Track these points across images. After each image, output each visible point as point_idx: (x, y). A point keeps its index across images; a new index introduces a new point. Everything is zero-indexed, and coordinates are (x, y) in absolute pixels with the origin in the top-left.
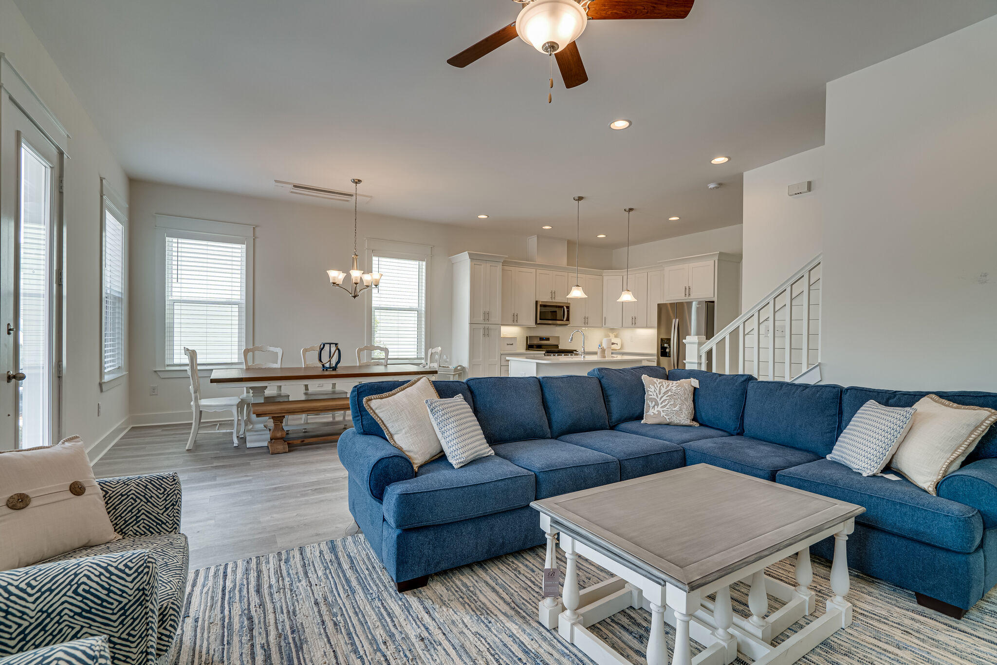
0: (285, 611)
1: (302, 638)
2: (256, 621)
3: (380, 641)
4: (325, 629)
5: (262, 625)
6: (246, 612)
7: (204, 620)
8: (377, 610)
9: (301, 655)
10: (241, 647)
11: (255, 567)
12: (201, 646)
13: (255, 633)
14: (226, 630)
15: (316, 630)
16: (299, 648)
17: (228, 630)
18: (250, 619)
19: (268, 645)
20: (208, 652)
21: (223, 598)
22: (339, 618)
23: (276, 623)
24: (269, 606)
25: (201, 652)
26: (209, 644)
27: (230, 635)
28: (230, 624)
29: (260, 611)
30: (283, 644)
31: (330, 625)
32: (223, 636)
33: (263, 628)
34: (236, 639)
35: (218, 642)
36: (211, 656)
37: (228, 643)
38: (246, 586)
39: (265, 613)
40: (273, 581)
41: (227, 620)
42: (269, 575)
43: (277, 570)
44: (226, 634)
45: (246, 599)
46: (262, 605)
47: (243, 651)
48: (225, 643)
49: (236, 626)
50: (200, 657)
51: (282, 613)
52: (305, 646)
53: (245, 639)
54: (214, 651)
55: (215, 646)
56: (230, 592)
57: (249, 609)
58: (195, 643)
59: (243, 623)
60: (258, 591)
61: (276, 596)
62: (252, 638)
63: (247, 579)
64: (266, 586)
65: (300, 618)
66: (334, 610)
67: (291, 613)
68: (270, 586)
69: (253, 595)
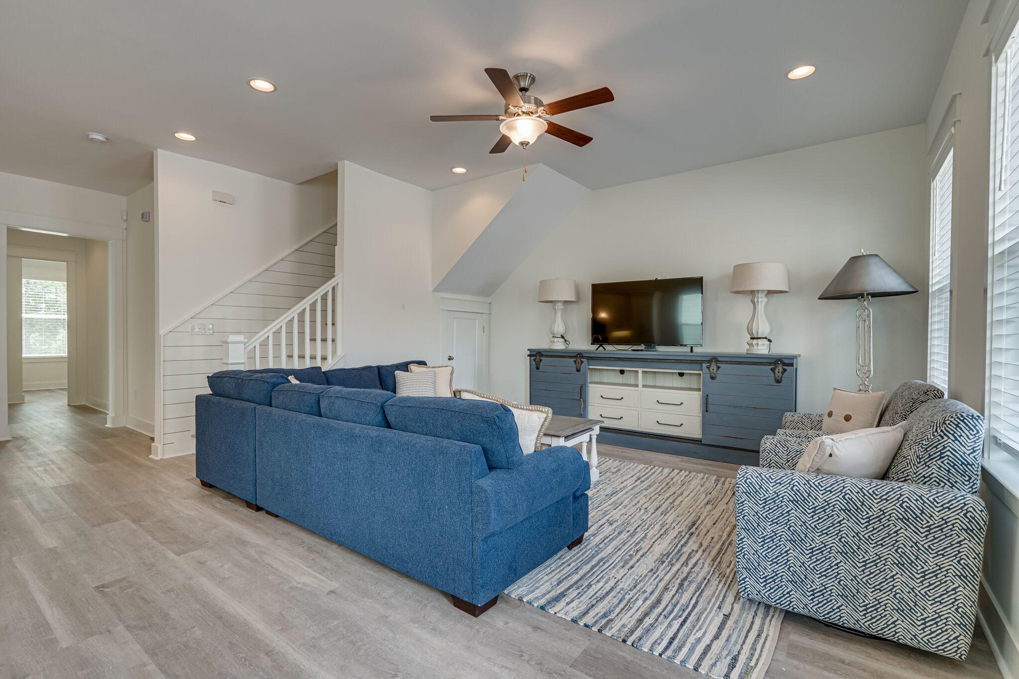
0: (655, 576)
1: (662, 557)
2: (679, 581)
3: (629, 534)
4: (646, 553)
5: (677, 576)
6: (680, 591)
7: (714, 604)
8: (607, 544)
9: (671, 551)
10: (699, 572)
11: (640, 628)
12: (723, 587)
13: (685, 574)
14: (702, 588)
15: (650, 556)
16: (668, 554)
17: (701, 586)
18: (681, 585)
19: (683, 564)
20: (720, 581)
21: (689, 614)
22: (631, 552)
23: (668, 572)
24: (662, 585)
25: (725, 584)
26: (718, 586)
27: (701, 583)
28: (698, 588)
29: (670, 586)
30: (675, 560)
31: (640, 553)
32: (706, 585)
33: (678, 574)
34: (700, 578)
35: (711, 584)
36: (719, 578)
37: (705, 579)
38: (663, 614)
39: (670, 582)
40: (640, 602)
41: (698, 593)
42: (636, 611)
43: (625, 611)
44: (703, 585)
45: (673, 601)
46: (666, 589)
47: (699, 570)
48: (706, 580)
49: (694, 586)
50: (726, 581)
51: (658, 576)
52: (664, 553)
53: (694, 575)
54: (716, 580)
55: (714, 582)
56: (680, 616)
57: (677, 592)
58: (726, 591)
59: (688, 585)
60: (658, 601)
61: (649, 590)
62: (689, 574)
63: (657, 620)
64: (649, 602)
65: (652, 565)
66: (628, 557)
67: (653, 572)
68: (646, 599)
69: (665, 601)
